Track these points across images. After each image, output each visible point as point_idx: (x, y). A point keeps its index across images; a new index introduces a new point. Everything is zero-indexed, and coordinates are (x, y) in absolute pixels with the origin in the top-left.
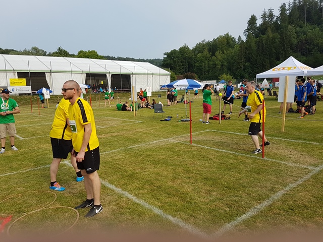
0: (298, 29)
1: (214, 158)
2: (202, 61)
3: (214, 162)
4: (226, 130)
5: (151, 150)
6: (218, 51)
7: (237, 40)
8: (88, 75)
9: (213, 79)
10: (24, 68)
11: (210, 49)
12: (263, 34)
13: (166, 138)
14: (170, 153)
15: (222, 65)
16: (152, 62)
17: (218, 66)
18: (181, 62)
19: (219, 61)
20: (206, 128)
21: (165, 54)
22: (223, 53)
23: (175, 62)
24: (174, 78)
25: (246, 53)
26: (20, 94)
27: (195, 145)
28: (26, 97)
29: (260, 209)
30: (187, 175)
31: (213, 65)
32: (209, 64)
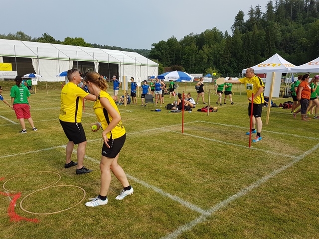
0: (284, 27)
1: (205, 146)
2: (189, 54)
3: (205, 150)
4: (214, 122)
5: (144, 138)
6: (206, 45)
7: (224, 35)
8: (75, 62)
9: (199, 73)
10: (10, 53)
11: (198, 42)
12: (250, 30)
13: (158, 127)
14: (164, 141)
15: (209, 59)
16: (140, 52)
17: (205, 60)
18: (169, 54)
19: (205, 55)
21: (153, 45)
22: (210, 47)
23: (162, 53)
24: (161, 69)
25: (232, 48)
26: (5, 79)
27: (187, 134)
28: (11, 82)
29: (249, 190)
30: (182, 161)
31: (200, 58)
32: (196, 57)
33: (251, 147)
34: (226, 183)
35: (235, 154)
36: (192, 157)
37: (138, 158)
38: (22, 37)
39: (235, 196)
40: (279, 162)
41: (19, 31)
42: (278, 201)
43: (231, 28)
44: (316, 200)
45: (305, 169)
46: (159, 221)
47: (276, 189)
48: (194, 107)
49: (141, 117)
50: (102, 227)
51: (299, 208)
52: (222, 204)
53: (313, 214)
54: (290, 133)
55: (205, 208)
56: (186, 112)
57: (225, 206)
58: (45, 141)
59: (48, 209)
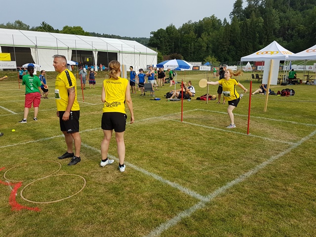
0: (282, 14)
1: (204, 134)
2: (188, 43)
3: (204, 138)
4: (213, 110)
5: (144, 126)
6: (204, 33)
7: (222, 22)
8: (74, 52)
9: (198, 61)
10: (9, 43)
11: (196, 30)
12: (248, 17)
13: (158, 116)
14: (163, 129)
15: (207, 47)
16: (139, 40)
17: (204, 48)
18: (168, 42)
19: (204, 43)
20: (195, 108)
21: (151, 33)
22: (209, 35)
23: (161, 42)
24: (160, 58)
25: (230, 36)
26: (4, 70)
27: (186, 122)
28: (10, 73)
29: (247, 176)
30: (181, 148)
31: (199, 46)
32: (194, 45)
33: (250, 134)
34: (225, 169)
35: (233, 142)
36: (191, 145)
37: (137, 146)
38: (20, 26)
39: (233, 182)
40: (276, 148)
41: (17, 20)
42: (276, 187)
43: (230, 15)
44: (312, 185)
45: (303, 155)
46: (159, 207)
47: (273, 175)
48: (193, 96)
49: (140, 106)
50: (102, 215)
51: (296, 194)
52: (220, 190)
53: (309, 199)
54: (288, 120)
55: (204, 194)
56: (185, 101)
57: (224, 193)
58: (45, 130)
59: (49, 198)
